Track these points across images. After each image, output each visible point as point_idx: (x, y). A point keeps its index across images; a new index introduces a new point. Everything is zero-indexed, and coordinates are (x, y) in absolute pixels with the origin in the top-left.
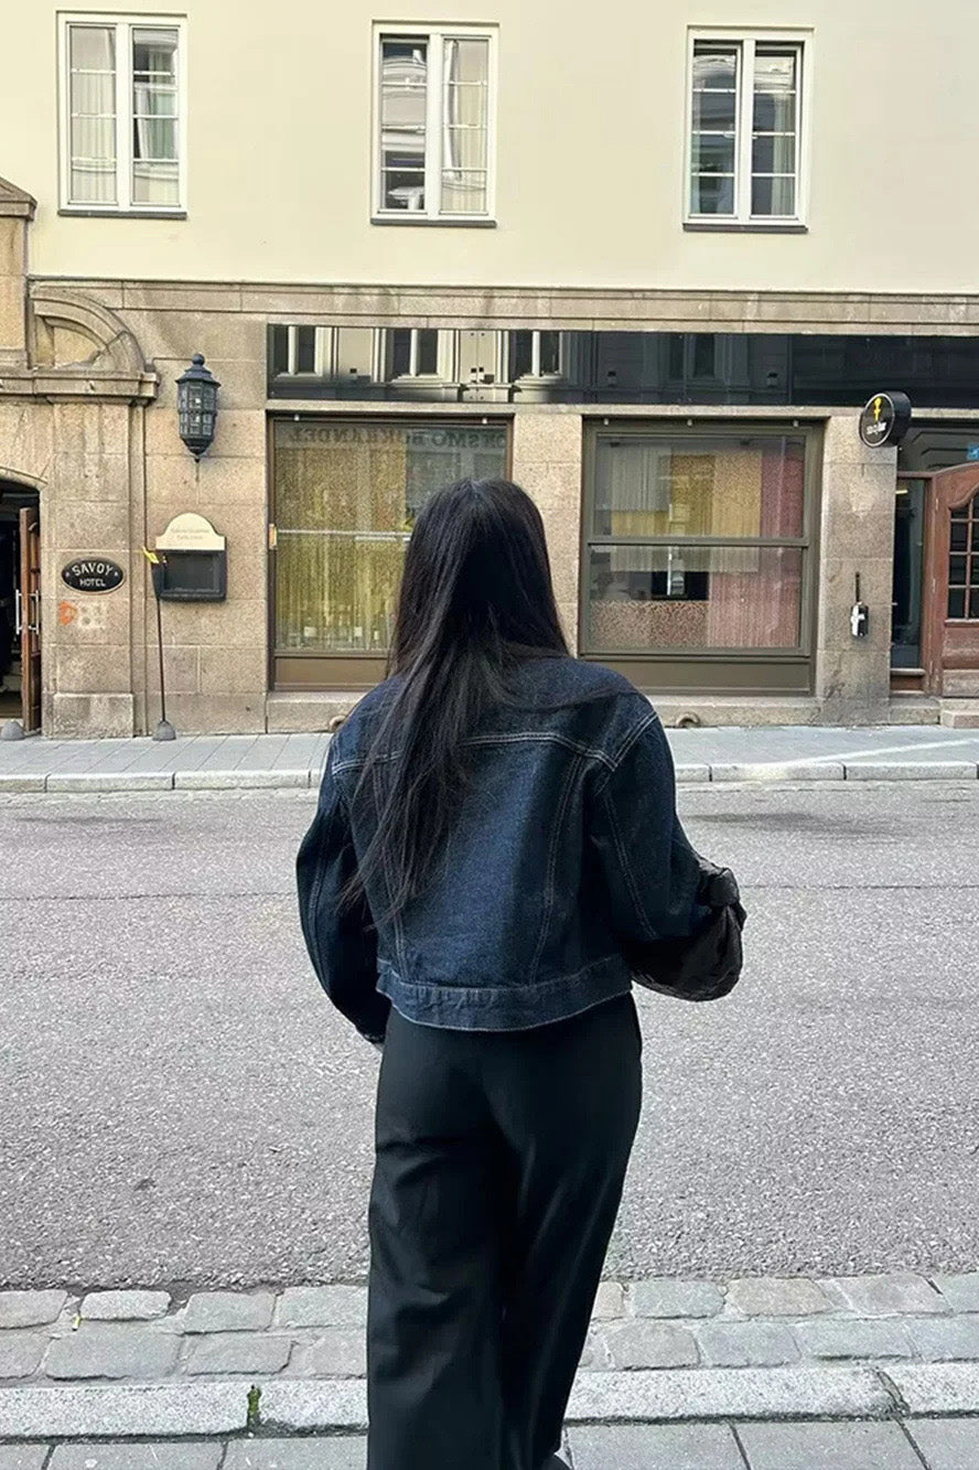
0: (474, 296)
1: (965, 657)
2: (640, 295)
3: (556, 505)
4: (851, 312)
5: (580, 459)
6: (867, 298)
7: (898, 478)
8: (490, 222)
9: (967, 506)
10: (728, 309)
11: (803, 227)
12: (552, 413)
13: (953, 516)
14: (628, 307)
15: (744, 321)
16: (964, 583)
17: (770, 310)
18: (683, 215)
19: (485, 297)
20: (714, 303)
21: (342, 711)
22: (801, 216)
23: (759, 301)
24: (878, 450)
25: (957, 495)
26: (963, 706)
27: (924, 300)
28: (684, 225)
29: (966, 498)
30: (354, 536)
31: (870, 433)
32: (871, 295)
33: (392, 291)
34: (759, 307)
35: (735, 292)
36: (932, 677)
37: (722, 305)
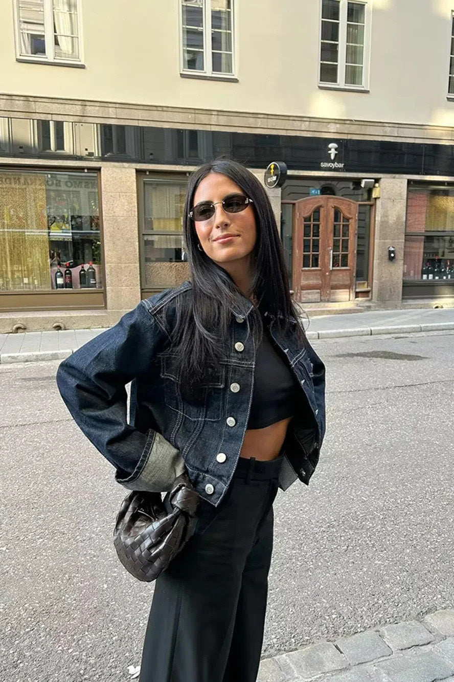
0: (76, 105)
1: (310, 284)
2: (160, 109)
3: (125, 214)
4: (259, 122)
5: (136, 191)
6: (266, 116)
7: (282, 203)
8: (82, 65)
9: (311, 216)
10: (203, 118)
11: (236, 79)
12: (120, 167)
13: (305, 221)
14: (156, 115)
15: (211, 125)
16: (309, 252)
17: (223, 120)
18: (180, 70)
19: (82, 105)
20: (196, 115)
21: (19, 322)
22: (235, 74)
23: (217, 115)
24: (272, 189)
25: (306, 211)
26: (310, 306)
27: (291, 118)
28: (181, 74)
29: (310, 213)
30: (25, 232)
31: (269, 181)
32: (268, 115)
33: (31, 99)
34: (218, 118)
35: (206, 110)
36: (297, 294)
37: (200, 116)
